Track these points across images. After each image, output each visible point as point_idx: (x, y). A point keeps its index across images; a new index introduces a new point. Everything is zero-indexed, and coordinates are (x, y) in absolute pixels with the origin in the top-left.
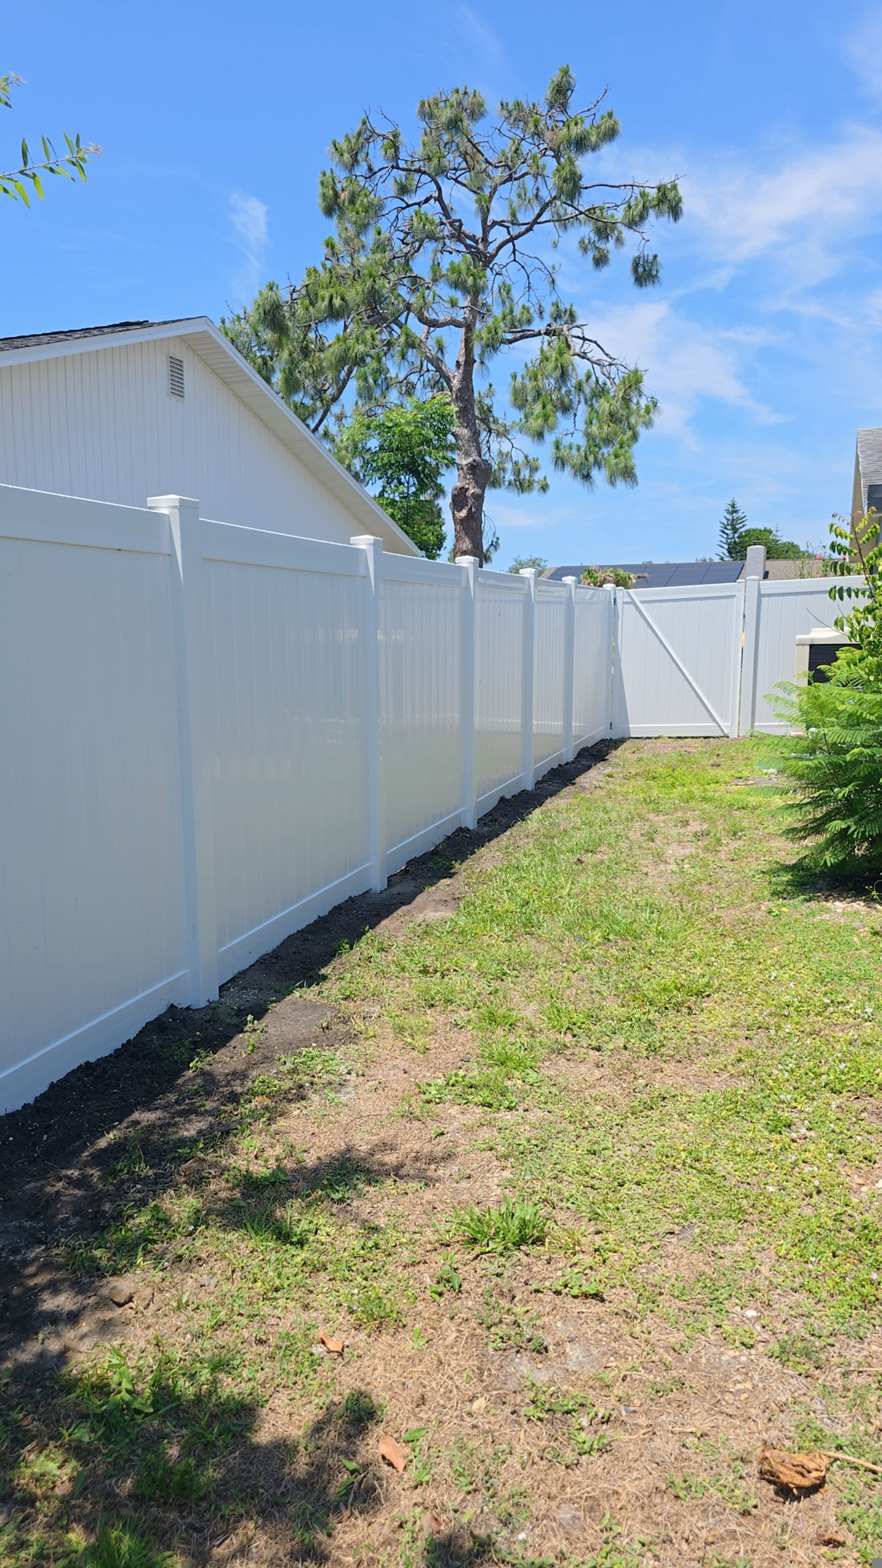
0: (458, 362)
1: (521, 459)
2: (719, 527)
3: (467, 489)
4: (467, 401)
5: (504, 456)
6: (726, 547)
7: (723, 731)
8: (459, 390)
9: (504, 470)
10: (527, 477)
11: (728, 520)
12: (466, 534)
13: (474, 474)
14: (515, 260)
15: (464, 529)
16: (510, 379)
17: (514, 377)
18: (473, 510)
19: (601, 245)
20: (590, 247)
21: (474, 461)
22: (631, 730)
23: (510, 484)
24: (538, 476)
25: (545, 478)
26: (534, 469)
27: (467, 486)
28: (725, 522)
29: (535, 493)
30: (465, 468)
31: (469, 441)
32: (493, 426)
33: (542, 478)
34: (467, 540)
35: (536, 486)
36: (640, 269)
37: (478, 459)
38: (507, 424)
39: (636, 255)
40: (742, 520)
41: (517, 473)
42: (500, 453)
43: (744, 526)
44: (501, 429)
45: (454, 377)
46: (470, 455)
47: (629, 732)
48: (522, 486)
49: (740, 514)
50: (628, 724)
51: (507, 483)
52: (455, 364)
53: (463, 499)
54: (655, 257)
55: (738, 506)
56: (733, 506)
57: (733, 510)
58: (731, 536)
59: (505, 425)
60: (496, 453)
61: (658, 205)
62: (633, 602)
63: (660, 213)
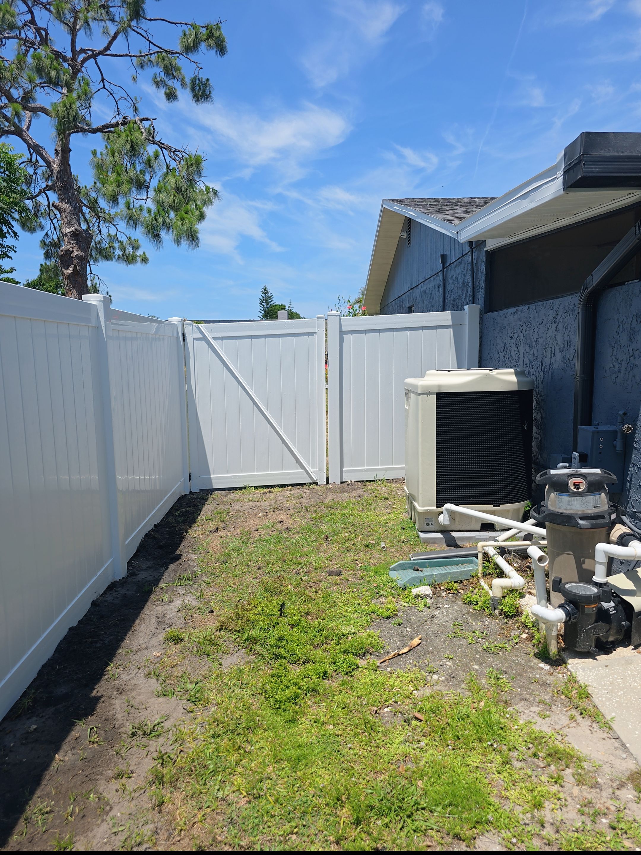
0: (56, 150)
1: (125, 240)
2: (258, 301)
3: (72, 252)
4: (66, 181)
5: (113, 238)
6: (263, 312)
7: (311, 477)
8: (59, 172)
9: (113, 248)
10: (131, 253)
11: (263, 297)
12: (74, 287)
13: (77, 240)
14: (104, 87)
15: (71, 283)
16: (92, 156)
17: (95, 153)
18: (78, 268)
19: (170, 83)
20: (160, 83)
21: (76, 230)
22: (213, 481)
23: (119, 257)
24: (139, 252)
25: (144, 253)
26: (136, 247)
27: (71, 249)
28: (262, 298)
29: (139, 264)
30: (69, 235)
31: (71, 214)
32: (101, 215)
33: (142, 254)
34: (75, 292)
35: (139, 259)
36: (197, 88)
37: (79, 228)
38: (111, 213)
39: (193, 76)
40: (270, 298)
41: (123, 249)
42: (109, 235)
43: (272, 301)
44: (107, 217)
45: (54, 162)
46: (72, 225)
47: (211, 483)
48: (129, 259)
49: (269, 295)
50: (210, 475)
51: (117, 257)
52: (54, 152)
53: (69, 259)
54: (208, 80)
55: (268, 290)
56: (265, 289)
57: (266, 292)
58: (265, 307)
59: (110, 214)
60: (106, 235)
61: (207, 39)
62: (204, 338)
63: (210, 47)
